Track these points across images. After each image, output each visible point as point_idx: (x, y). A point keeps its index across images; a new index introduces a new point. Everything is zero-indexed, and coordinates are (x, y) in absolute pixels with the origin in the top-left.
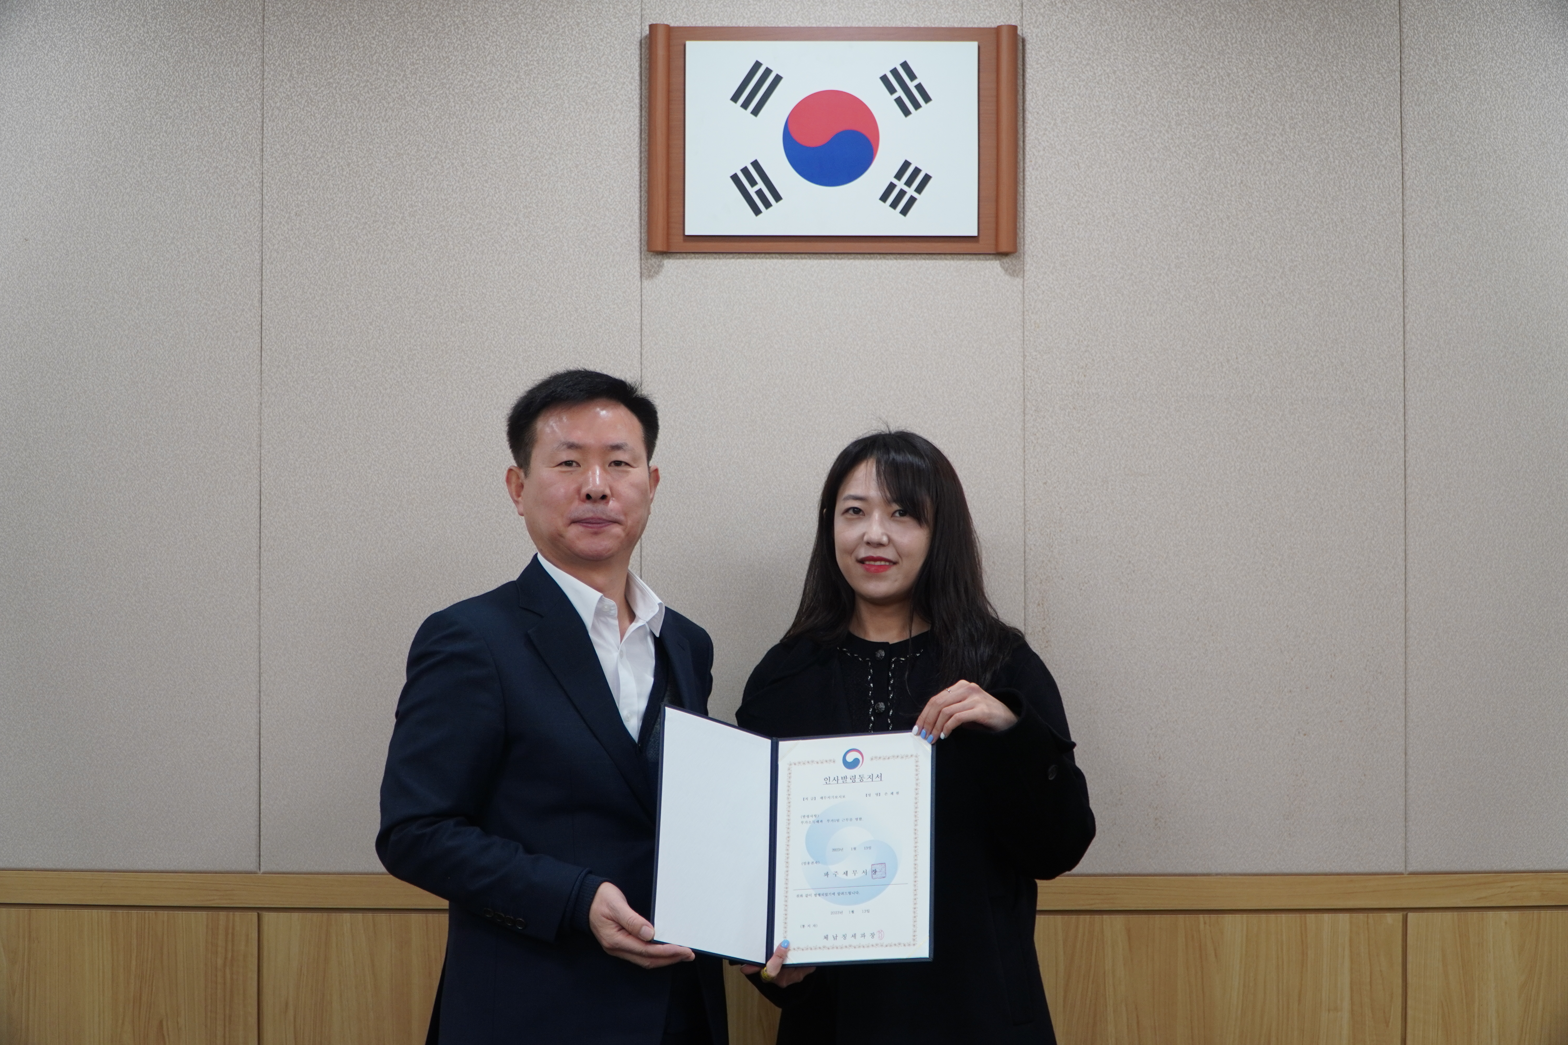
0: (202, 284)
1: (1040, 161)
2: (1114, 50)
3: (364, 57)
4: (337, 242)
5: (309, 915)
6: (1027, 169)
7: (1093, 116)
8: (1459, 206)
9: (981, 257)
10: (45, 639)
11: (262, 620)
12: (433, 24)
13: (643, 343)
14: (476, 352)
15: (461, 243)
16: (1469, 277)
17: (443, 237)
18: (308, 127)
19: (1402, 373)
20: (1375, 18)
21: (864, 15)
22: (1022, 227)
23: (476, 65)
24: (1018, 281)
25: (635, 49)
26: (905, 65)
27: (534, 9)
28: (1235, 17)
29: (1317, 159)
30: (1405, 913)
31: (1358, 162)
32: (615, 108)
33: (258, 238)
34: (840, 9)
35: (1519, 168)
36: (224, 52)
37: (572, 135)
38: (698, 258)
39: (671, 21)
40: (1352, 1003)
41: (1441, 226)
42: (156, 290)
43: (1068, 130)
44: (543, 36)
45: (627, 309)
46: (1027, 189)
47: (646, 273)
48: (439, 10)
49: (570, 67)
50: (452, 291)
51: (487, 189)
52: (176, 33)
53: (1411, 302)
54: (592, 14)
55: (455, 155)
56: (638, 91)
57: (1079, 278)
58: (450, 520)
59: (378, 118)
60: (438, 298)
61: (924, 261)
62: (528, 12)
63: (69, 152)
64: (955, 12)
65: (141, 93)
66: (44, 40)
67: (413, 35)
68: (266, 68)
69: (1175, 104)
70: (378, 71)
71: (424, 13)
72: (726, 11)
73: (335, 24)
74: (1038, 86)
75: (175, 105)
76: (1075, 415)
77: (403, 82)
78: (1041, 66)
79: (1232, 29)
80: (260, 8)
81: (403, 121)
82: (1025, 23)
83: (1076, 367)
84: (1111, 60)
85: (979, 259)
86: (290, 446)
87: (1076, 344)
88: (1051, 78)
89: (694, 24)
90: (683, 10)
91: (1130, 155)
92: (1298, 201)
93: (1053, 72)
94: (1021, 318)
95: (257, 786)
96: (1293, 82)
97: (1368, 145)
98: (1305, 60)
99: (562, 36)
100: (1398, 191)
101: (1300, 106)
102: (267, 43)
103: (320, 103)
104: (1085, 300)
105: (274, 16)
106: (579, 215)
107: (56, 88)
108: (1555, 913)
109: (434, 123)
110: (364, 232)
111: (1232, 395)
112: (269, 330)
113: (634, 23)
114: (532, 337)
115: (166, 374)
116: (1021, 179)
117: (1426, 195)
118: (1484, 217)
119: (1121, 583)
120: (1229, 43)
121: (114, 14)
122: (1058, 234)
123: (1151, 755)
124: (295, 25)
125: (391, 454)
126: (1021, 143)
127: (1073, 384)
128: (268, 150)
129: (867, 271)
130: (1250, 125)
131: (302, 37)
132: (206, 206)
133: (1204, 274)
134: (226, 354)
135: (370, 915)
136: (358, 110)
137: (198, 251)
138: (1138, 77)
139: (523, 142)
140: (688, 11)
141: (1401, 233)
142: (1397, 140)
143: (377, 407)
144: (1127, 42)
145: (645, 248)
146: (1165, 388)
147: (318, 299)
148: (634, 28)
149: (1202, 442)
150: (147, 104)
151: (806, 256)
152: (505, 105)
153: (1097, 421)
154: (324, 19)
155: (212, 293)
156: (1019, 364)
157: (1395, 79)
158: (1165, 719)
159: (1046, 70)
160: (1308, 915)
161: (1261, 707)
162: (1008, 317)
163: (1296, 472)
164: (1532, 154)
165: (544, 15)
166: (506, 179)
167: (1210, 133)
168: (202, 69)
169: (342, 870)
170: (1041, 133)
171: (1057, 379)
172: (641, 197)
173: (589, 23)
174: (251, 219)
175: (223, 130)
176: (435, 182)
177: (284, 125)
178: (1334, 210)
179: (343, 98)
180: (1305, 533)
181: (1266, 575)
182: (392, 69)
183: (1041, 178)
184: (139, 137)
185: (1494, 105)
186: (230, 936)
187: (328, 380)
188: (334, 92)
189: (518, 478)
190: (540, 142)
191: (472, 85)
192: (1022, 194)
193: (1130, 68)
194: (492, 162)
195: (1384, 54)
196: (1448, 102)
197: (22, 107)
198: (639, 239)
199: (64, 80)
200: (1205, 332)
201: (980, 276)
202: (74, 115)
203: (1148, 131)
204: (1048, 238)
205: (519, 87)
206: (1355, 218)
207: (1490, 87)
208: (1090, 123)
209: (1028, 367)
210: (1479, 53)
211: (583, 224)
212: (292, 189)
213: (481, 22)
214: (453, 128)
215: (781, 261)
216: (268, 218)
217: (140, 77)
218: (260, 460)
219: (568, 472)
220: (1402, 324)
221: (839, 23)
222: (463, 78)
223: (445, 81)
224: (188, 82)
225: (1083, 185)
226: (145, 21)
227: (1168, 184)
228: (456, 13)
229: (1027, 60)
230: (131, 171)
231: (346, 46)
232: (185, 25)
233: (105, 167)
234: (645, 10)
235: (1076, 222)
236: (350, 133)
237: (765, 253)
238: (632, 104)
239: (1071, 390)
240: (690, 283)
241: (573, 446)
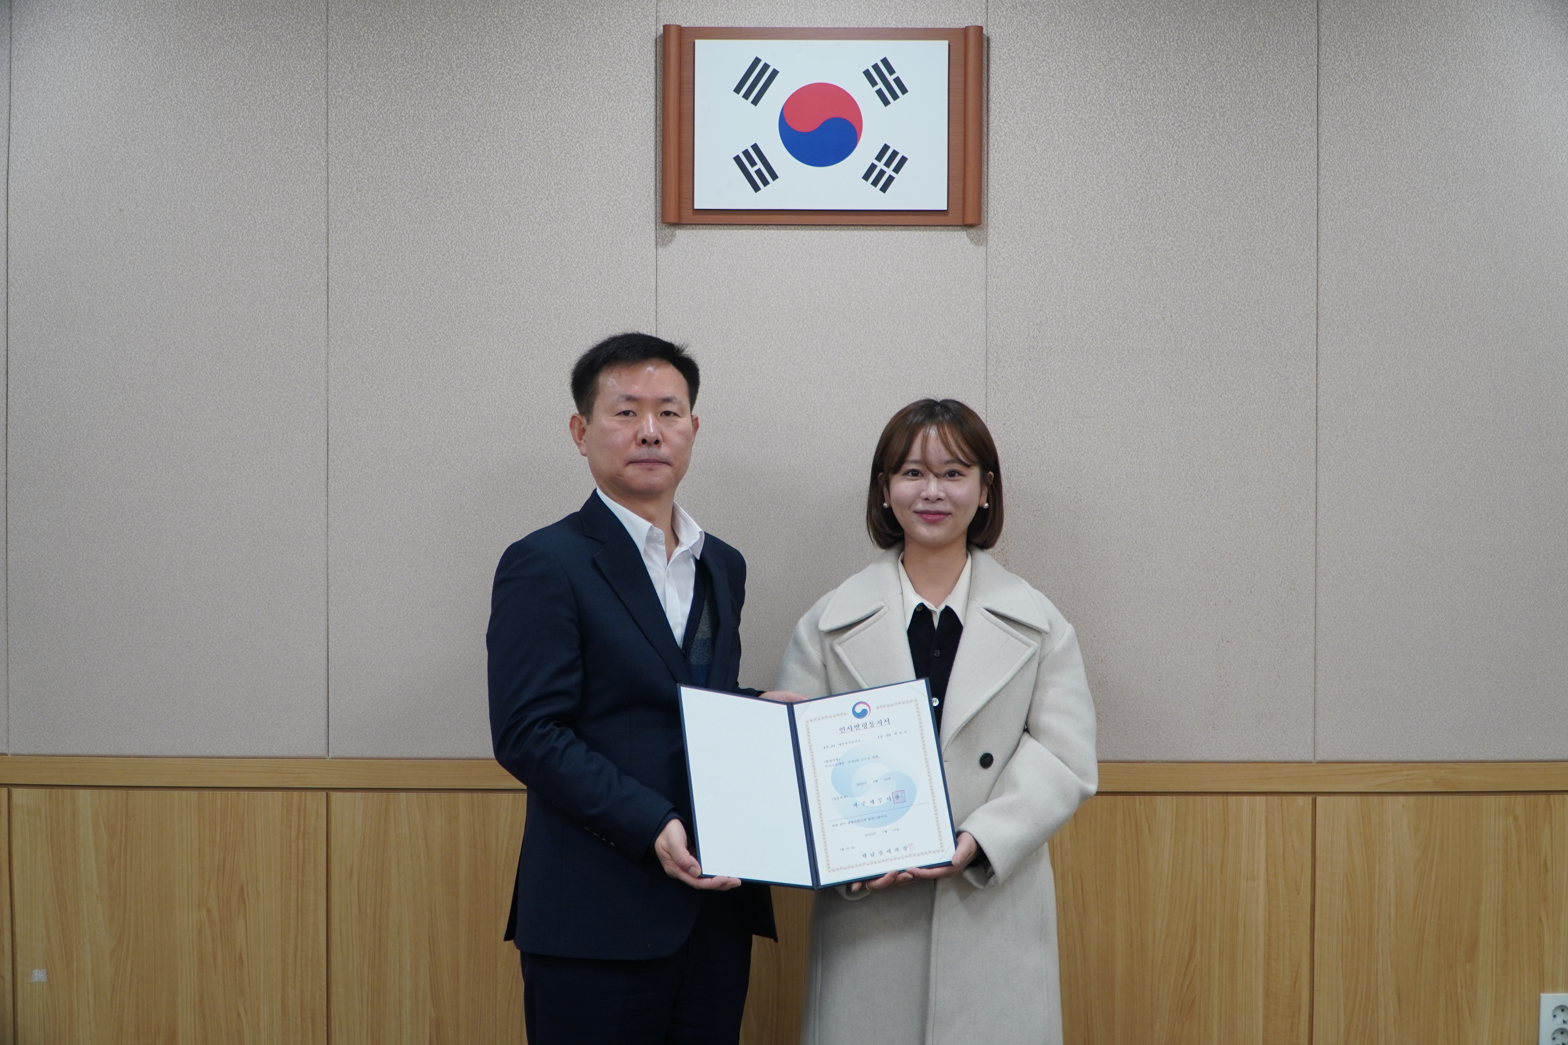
0: (276, 250)
1: (1002, 145)
2: (1067, 48)
3: (415, 53)
4: (393, 214)
5: (371, 794)
6: (990, 152)
7: (1048, 105)
8: (1367, 184)
9: (950, 228)
10: (140, 557)
11: (329, 540)
12: (475, 23)
13: (658, 302)
14: (514, 309)
15: (501, 215)
16: (1375, 246)
17: (485, 210)
18: (367, 113)
19: (1315, 329)
20: (1295, 19)
21: (849, 17)
22: (986, 202)
23: (513, 60)
24: (982, 249)
25: (651, 47)
26: (885, 61)
27: (563, 11)
28: (1173, 19)
29: (1243, 143)
30: (1314, 796)
31: (1279, 145)
32: (633, 98)
33: (324, 210)
34: (829, 12)
35: (1420, 151)
36: (293, 48)
37: (596, 121)
38: (705, 229)
39: (682, 22)
40: (1268, 874)
41: (1351, 201)
42: (236, 255)
43: (1026, 118)
44: (571, 34)
45: (644, 273)
46: (991, 169)
47: (661, 242)
48: (481, 12)
49: (594, 62)
50: (493, 257)
51: (523, 168)
52: (250, 31)
53: (1323, 268)
54: (614, 16)
55: (495, 138)
56: (654, 83)
57: (1035, 247)
58: (492, 455)
59: (428, 106)
60: (480, 263)
61: (900, 232)
62: (558, 13)
63: (158, 134)
64: (929, 14)
65: (220, 82)
66: (135, 36)
67: (458, 33)
68: (330, 61)
69: (1120, 95)
70: (428, 65)
71: (468, 14)
72: (730, 13)
73: (391, 23)
74: (1000, 79)
75: (250, 93)
76: (1030, 365)
77: (450, 75)
78: (1003, 62)
79: (1170, 29)
80: (324, 9)
81: (450, 108)
82: (990, 24)
83: (1031, 324)
84: (1065, 57)
85: (948, 230)
86: (354, 391)
87: (1032, 304)
88: (1012, 72)
89: (702, 25)
90: (692, 12)
91: (1080, 140)
92: (1226, 179)
93: (1013, 67)
94: (984, 281)
95: (326, 683)
96: (1223, 76)
97: (1288, 131)
98: (1233, 57)
99: (587, 34)
100: (1313, 170)
101: (1229, 97)
102: (331, 39)
103: (377, 93)
104: (1040, 266)
105: (337, 15)
106: (603, 191)
107: (146, 78)
108: (1446, 797)
109: (477, 111)
110: (417, 205)
111: (1167, 348)
112: (334, 290)
113: (650, 24)
114: (562, 297)
115: (245, 328)
116: (986, 160)
117: (1338, 174)
118: (1389, 194)
119: (1070, 510)
120: (1167, 42)
121: (196, 14)
122: (1016, 209)
124: (355, 24)
125: (440, 398)
126: (985, 130)
127: (1029, 339)
128: (333, 133)
129: (851, 241)
130: (1185, 114)
131: (362, 34)
132: (279, 182)
133: (1143, 244)
134: (297, 311)
135: (423, 794)
136: (410, 99)
137: (273, 221)
138: (1087, 71)
139: (554, 127)
140: (697, 13)
141: (1315, 208)
142: (1314, 126)
143: (429, 358)
144: (1078, 41)
145: (659, 220)
146: (1109, 342)
147: (377, 263)
148: (650, 28)
149: (1140, 389)
150: (226, 92)
151: (799, 227)
152: (538, 95)
153: (1050, 371)
154: (380, 19)
155: (285, 258)
156: (983, 321)
157: (1312, 73)
159: (1008, 65)
160: (1229, 797)
161: (1190, 618)
162: (973, 281)
163: (1221, 415)
164: (1432, 138)
165: (572, 16)
166: (539, 159)
167: (1150, 120)
168: (274, 62)
169: (399, 755)
170: (1003, 120)
171: (1015, 334)
172: (656, 175)
173: (611, 23)
174: (318, 194)
175: (293, 116)
176: (478, 162)
177: (346, 112)
178: (1257, 187)
179: (398, 88)
180: (1229, 468)
181: (1195, 504)
182: (440, 63)
183: (1003, 160)
184: (219, 121)
185: (1399, 96)
186: (302, 813)
187: (385, 334)
188: (390, 82)
189: (581, 423)
190: (569, 127)
191: (509, 77)
192: (986, 174)
193: (1081, 63)
194: (527, 145)
195: (1303, 51)
196: (1359, 93)
197: (117, 94)
198: (654, 212)
199: (153, 71)
200: (1144, 293)
201: (950, 244)
202: (162, 102)
203: (1096, 118)
204: (1007, 212)
205: (550, 79)
206: (1275, 195)
207: (1397, 80)
208: (1045, 112)
209: (990, 324)
210: (1388, 50)
211: (605, 199)
212: (353, 168)
213: (517, 22)
214: (493, 115)
215: (777, 231)
216: (333, 193)
217: (219, 69)
218: (328, 403)
219: (626, 421)
220: (1316, 287)
221: (828, 24)
222: (502, 71)
223: (486, 74)
224: (262, 73)
225: (1039, 166)
226: (223, 19)
227: (1112, 165)
228: (496, 14)
229: (991, 56)
230: (213, 151)
231: (400, 43)
232: (258, 24)
233: (190, 147)
234: (660, 12)
235: (1033, 198)
236: (403, 119)
237: (763, 225)
238: (648, 95)
239: (1027, 344)
240: (699, 250)
241: (630, 399)
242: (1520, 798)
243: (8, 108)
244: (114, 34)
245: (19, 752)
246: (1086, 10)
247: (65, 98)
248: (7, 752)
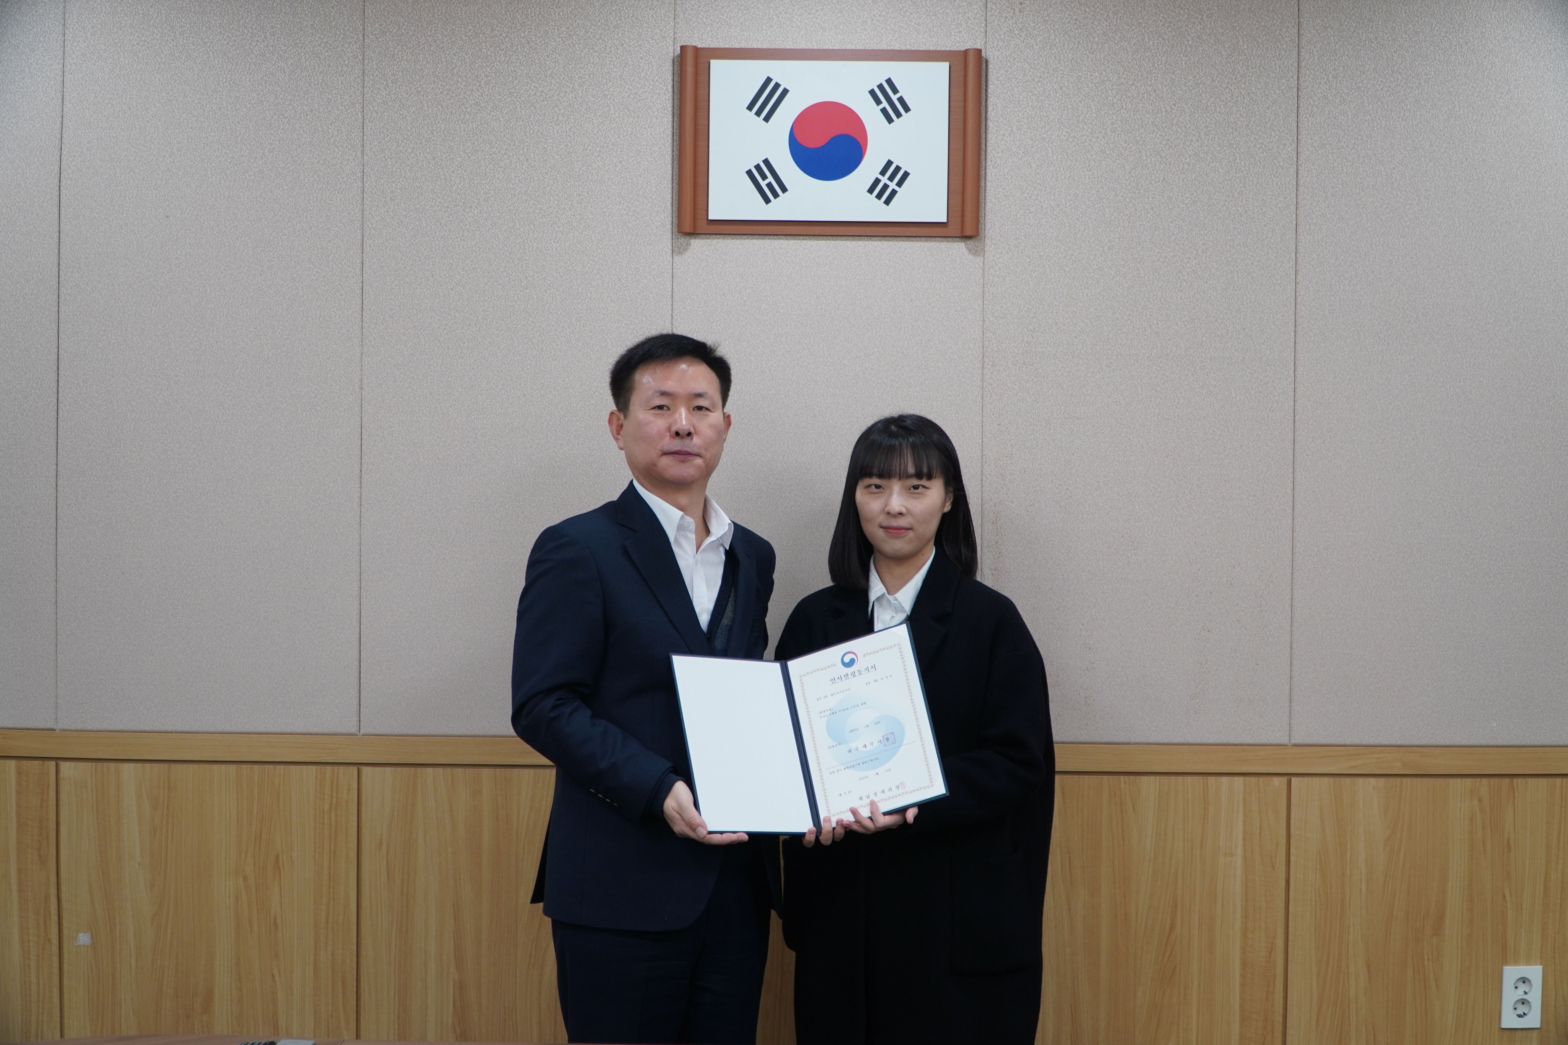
0: (314, 255)
1: (999, 161)
2: (1061, 70)
3: (446, 70)
4: (424, 222)
5: (399, 769)
6: (988, 167)
7: (1043, 124)
8: (1343, 200)
9: (949, 239)
10: (184, 544)
11: (362, 530)
12: (503, 43)
13: (674, 307)
14: (537, 313)
15: (526, 224)
16: (1351, 259)
17: (511, 220)
18: (400, 127)
19: (1293, 337)
20: (1277, 43)
21: (856, 39)
22: (983, 215)
23: (538, 77)
24: (979, 259)
25: (669, 66)
26: (889, 81)
27: (586, 32)
28: (1161, 43)
29: (1226, 161)
30: (1289, 777)
31: (1260, 163)
32: (651, 114)
33: (360, 218)
34: (837, 34)
35: (1394, 169)
36: (331, 64)
37: (616, 136)
38: (719, 239)
39: (698, 43)
40: (1245, 850)
41: (1329, 216)
42: (276, 260)
43: (1022, 136)
44: (594, 54)
45: (661, 279)
46: (988, 184)
47: (677, 251)
48: (508, 32)
49: (615, 80)
50: (518, 264)
51: (547, 180)
52: (291, 48)
53: (1301, 279)
54: (634, 37)
55: (521, 152)
56: (671, 101)
57: (1029, 258)
58: (516, 450)
59: (458, 121)
60: (507, 269)
61: (903, 242)
62: (581, 34)
63: (202, 145)
64: (931, 37)
65: (262, 97)
66: (181, 52)
67: (487, 52)
68: (366, 78)
69: (1110, 114)
70: (458, 82)
71: (496, 34)
72: (744, 35)
73: (423, 42)
74: (998, 99)
75: (290, 107)
76: (1024, 369)
77: (479, 91)
78: (1001, 83)
79: (1158, 53)
80: (361, 28)
81: (478, 123)
82: (988, 47)
83: (1026, 330)
84: (1059, 78)
85: (948, 241)
86: (386, 389)
87: (1026, 312)
88: (1009, 93)
89: (717, 46)
90: (708, 34)
91: (1073, 157)
92: (1210, 195)
93: (1010, 88)
94: (981, 290)
95: (357, 664)
96: (1208, 97)
97: (1269, 149)
98: (1218, 79)
99: (609, 54)
100: (1292, 187)
101: (1214, 117)
102: (367, 57)
103: (410, 108)
104: (1034, 275)
105: (372, 34)
106: (622, 202)
107: (192, 92)
108: (1415, 780)
109: (504, 125)
110: (447, 214)
111: (1153, 354)
112: (368, 294)
113: (668, 44)
114: (584, 301)
116: (983, 175)
117: (1316, 191)
118: (1364, 209)
119: (1060, 506)
120: (1156, 65)
121: (239, 31)
122: (1012, 221)
123: (1083, 646)
124: (390, 42)
125: (468, 396)
126: (984, 147)
127: (1023, 344)
128: (368, 145)
129: (857, 250)
130: (1171, 133)
131: (396, 52)
132: (317, 191)
133: (1131, 255)
134: (333, 313)
135: (449, 770)
136: (441, 114)
137: (311, 228)
138: (1080, 92)
139: (577, 141)
140: (713, 34)
141: (1294, 222)
142: (1294, 145)
143: (457, 358)
144: (1072, 63)
145: (675, 230)
146: (1098, 348)
147: (409, 268)
148: (668, 48)
149: (1128, 392)
150: (267, 106)
151: (807, 238)
152: (562, 111)
153: (1042, 375)
154: (414, 38)
155: (322, 263)
156: (980, 327)
157: (1293, 95)
158: (1095, 617)
159: (1005, 86)
160: (1209, 778)
161: (1173, 608)
162: (971, 289)
163: (1204, 417)
164: (1406, 157)
165: (594, 36)
166: (562, 172)
167: (1139, 138)
168: (313, 78)
169: (427, 733)
170: (1000, 138)
171: (1010, 339)
172: (673, 188)
173: (631, 44)
174: (354, 203)
175: (331, 129)
176: (505, 174)
177: (381, 126)
178: (1240, 203)
179: (429, 104)
180: (1211, 467)
181: (1178, 501)
182: (470, 80)
183: (1000, 175)
184: (261, 133)
185: (1375, 117)
186: (335, 786)
187: (416, 335)
188: (422, 98)
189: (618, 419)
190: (591, 142)
191: (535, 94)
192: (984, 188)
193: (1074, 84)
194: (551, 158)
195: (1284, 74)
196: (1337, 114)
197: (164, 107)
198: (671, 223)
199: (198, 85)
200: (1132, 302)
201: (949, 255)
202: (206, 114)
203: (1088, 136)
204: (1004, 224)
205: (573, 96)
206: (1256, 210)
207: (1372, 102)
208: (1040, 130)
209: (986, 330)
210: (1364, 73)
211: (625, 210)
212: (387, 178)
213: (543, 42)
214: (519, 129)
215: (786, 241)
216: (367, 202)
217: (261, 84)
218: (362, 400)
219: (660, 414)
220: (1294, 297)
221: (835, 46)
222: (528, 88)
223: (513, 90)
224: (301, 89)
225: (1034, 181)
226: (265, 37)
227: (1103, 180)
228: (522, 34)
229: (989, 77)
230: (254, 162)
231: (431, 61)
232: (298, 41)
233: (233, 158)
234: (677, 33)
235: (1028, 212)
236: (435, 132)
237: (774, 235)
238: (666, 111)
239: (1021, 349)
240: (712, 259)
241: (664, 394)
242: (1485, 781)
243: (61, 120)
244: (161, 50)
245: (66, 727)
246: (1079, 34)
247: (114, 110)
248: (55, 728)
